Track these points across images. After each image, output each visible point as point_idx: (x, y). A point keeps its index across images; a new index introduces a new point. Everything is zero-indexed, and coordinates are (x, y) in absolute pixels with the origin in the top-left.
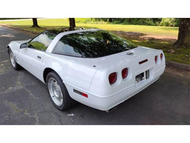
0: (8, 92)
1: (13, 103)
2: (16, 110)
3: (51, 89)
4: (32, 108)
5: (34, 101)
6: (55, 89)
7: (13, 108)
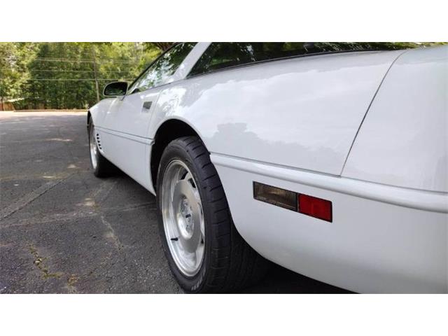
0: (51, 221)
1: (46, 251)
2: (46, 271)
3: (168, 207)
4: (96, 274)
5: (110, 254)
6: (183, 208)
7: (38, 264)
